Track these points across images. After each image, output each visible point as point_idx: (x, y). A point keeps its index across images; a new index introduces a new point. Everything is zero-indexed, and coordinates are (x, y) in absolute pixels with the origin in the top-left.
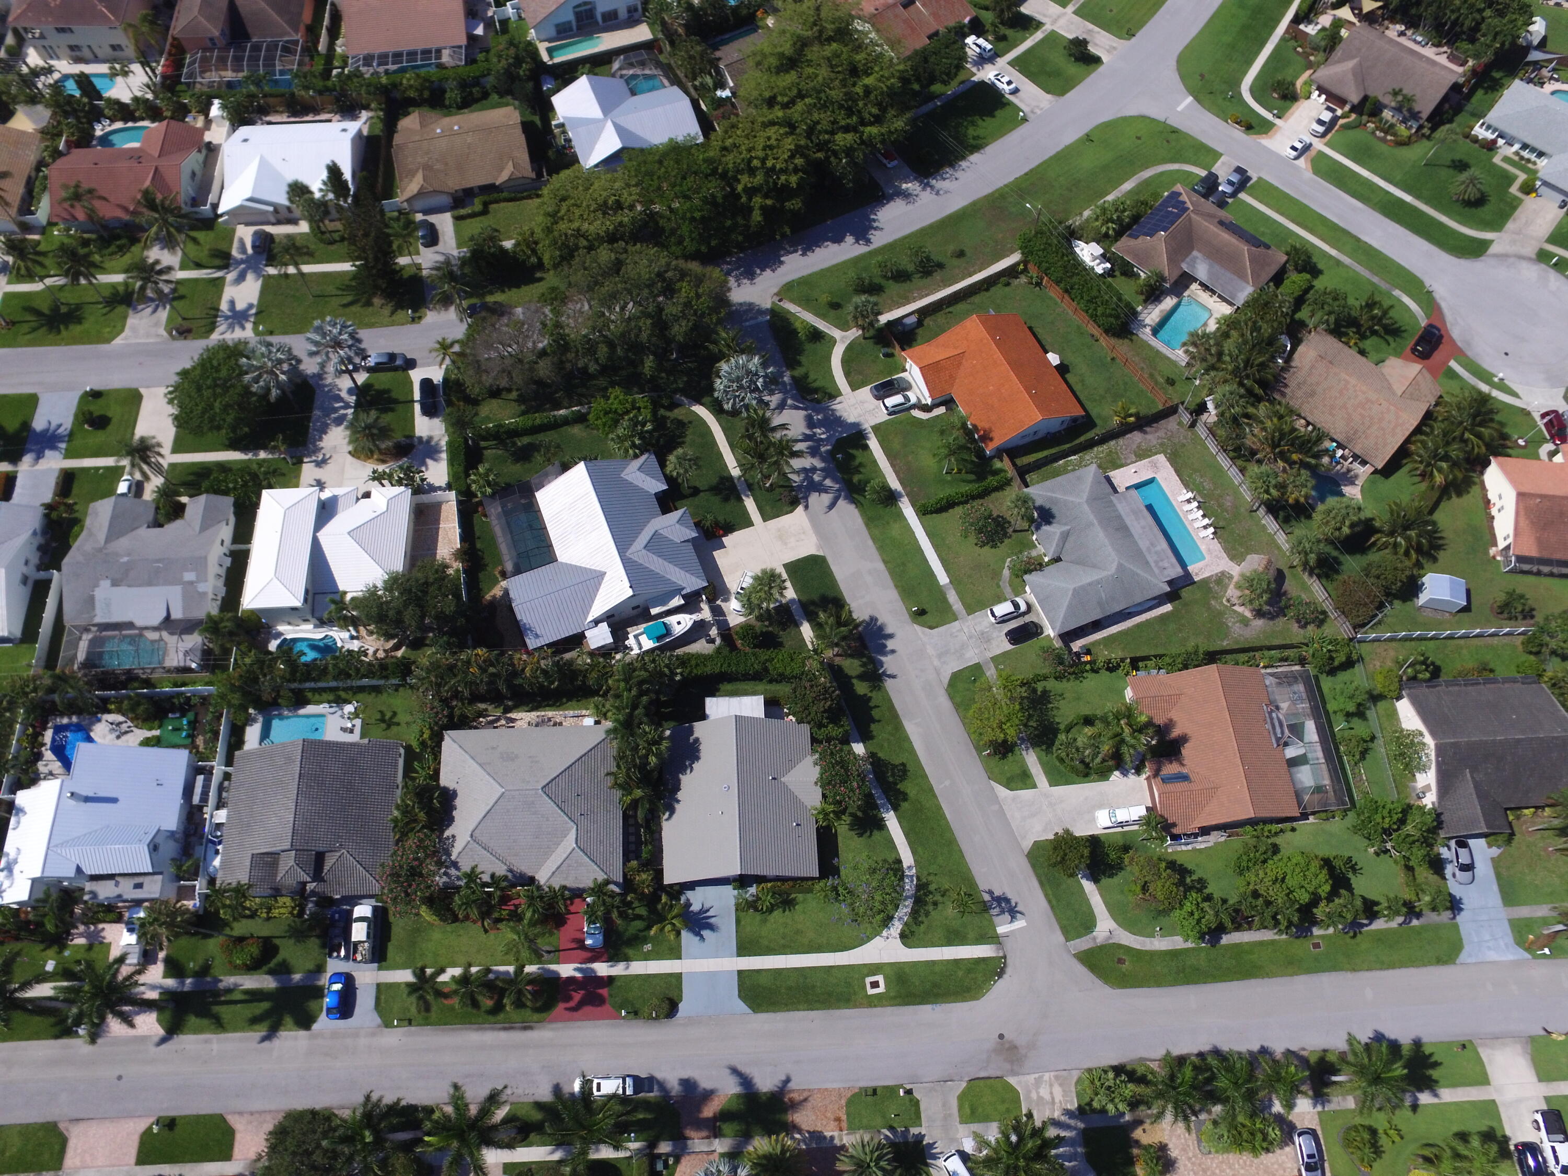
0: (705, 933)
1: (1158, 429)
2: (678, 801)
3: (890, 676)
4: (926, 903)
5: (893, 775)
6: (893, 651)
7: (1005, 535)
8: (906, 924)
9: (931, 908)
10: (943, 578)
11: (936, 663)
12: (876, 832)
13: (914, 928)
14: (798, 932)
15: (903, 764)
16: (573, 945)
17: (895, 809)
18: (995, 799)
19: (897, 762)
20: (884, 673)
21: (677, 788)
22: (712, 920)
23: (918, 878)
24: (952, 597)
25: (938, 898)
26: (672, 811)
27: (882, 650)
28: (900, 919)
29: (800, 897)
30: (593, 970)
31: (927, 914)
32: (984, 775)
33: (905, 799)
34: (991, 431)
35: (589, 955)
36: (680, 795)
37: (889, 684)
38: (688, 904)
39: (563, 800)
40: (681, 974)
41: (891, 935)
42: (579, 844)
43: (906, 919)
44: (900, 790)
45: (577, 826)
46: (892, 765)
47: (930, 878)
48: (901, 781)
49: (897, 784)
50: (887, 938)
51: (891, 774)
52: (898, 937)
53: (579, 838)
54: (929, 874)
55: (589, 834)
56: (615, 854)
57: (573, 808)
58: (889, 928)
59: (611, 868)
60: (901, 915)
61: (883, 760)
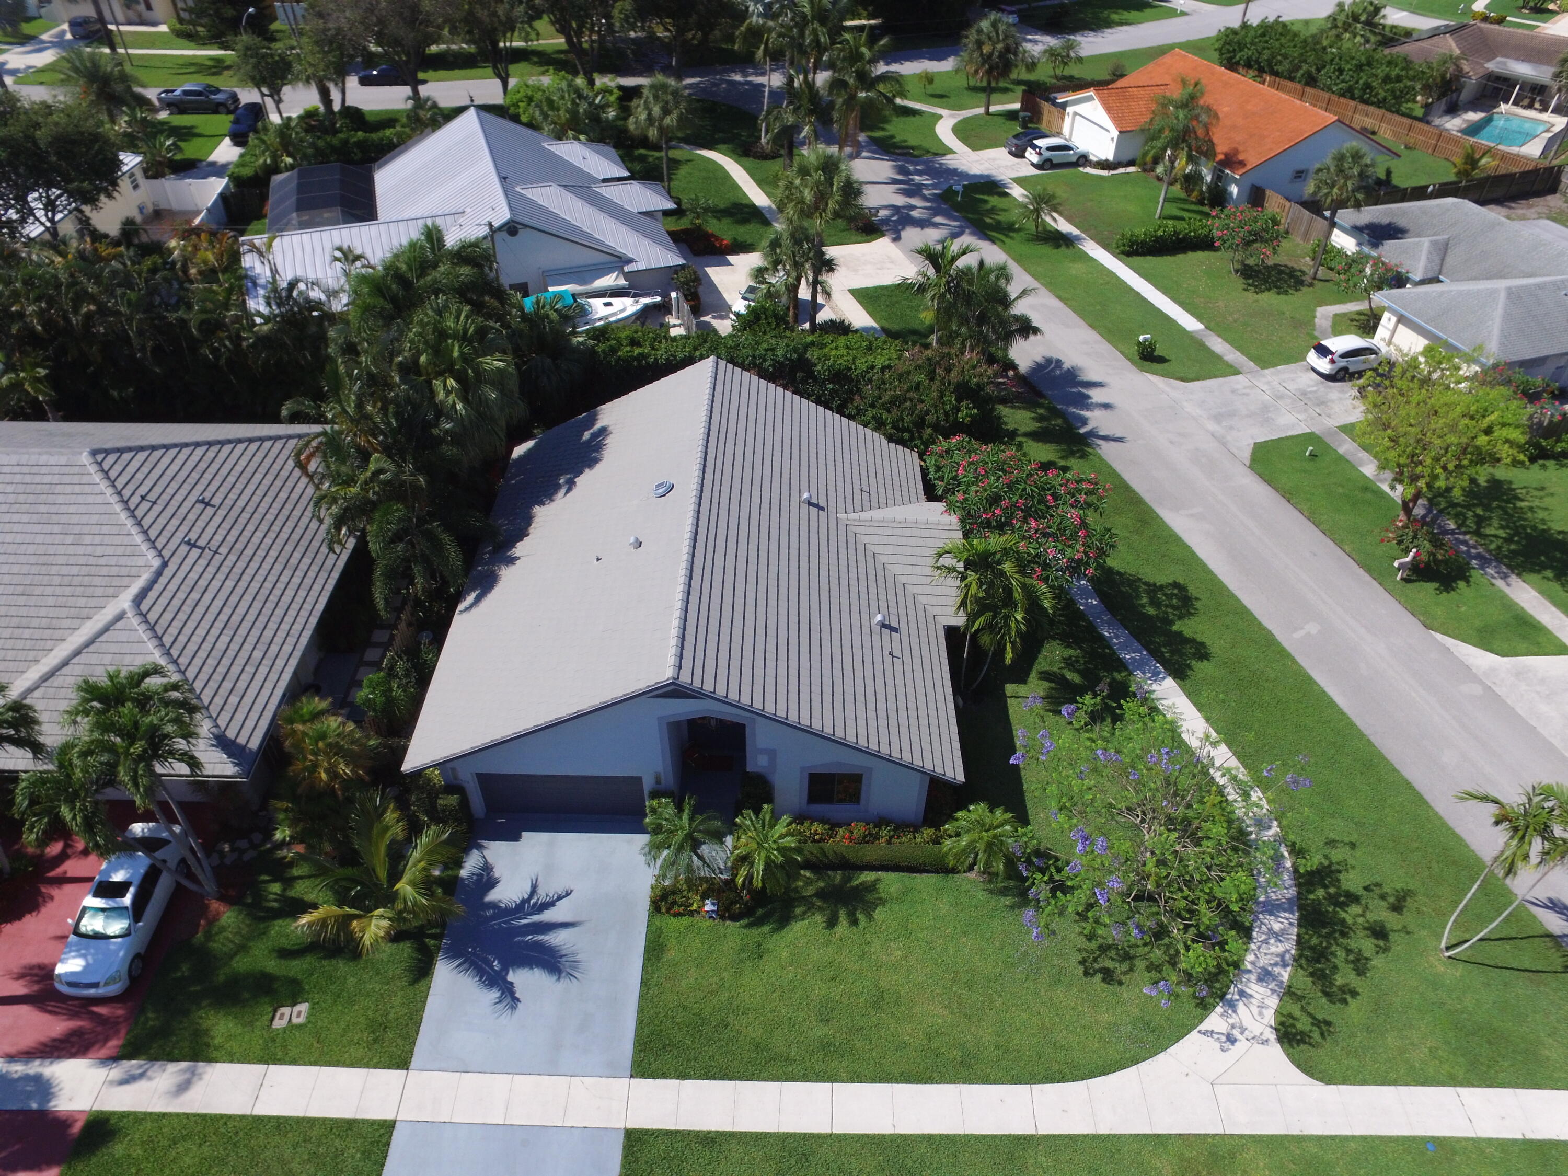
0: (519, 978)
1: (1531, 207)
2: (512, 561)
3: (1106, 438)
4: (1345, 931)
5: (1154, 602)
6: (1106, 406)
7: (1302, 283)
8: (1289, 993)
9: (1367, 945)
10: (1189, 323)
11: (1212, 426)
13: (1323, 1008)
14: (878, 1000)
15: (1175, 585)
16: (19, 988)
17: (1179, 673)
18: (1465, 671)
19: (1161, 579)
20: (1093, 434)
21: (521, 533)
22: (556, 939)
23: (1297, 852)
24: (1217, 345)
25: (1380, 913)
27: (1083, 401)
28: (1265, 976)
29: (891, 882)
30: (43, 1087)
31: (1360, 965)
32: (1411, 624)
33: (1203, 656)
34: (1236, 152)
35: (57, 1026)
36: (520, 549)
37: (1106, 450)
38: (486, 879)
39: (152, 497)
40: (389, 1127)
41: (1243, 1030)
42: (144, 607)
43: (1285, 975)
44: (1179, 634)
45: (165, 564)
46: (1146, 584)
47: (1337, 855)
48: (1180, 618)
49: (1172, 623)
50: (1231, 1040)
51: (1144, 600)
52: (1272, 1036)
53: (152, 595)
54: (1331, 843)
55: (195, 596)
56: (263, 670)
57: (175, 522)
58: (1232, 1005)
59: (234, 700)
60: (1263, 962)
61: (1119, 573)
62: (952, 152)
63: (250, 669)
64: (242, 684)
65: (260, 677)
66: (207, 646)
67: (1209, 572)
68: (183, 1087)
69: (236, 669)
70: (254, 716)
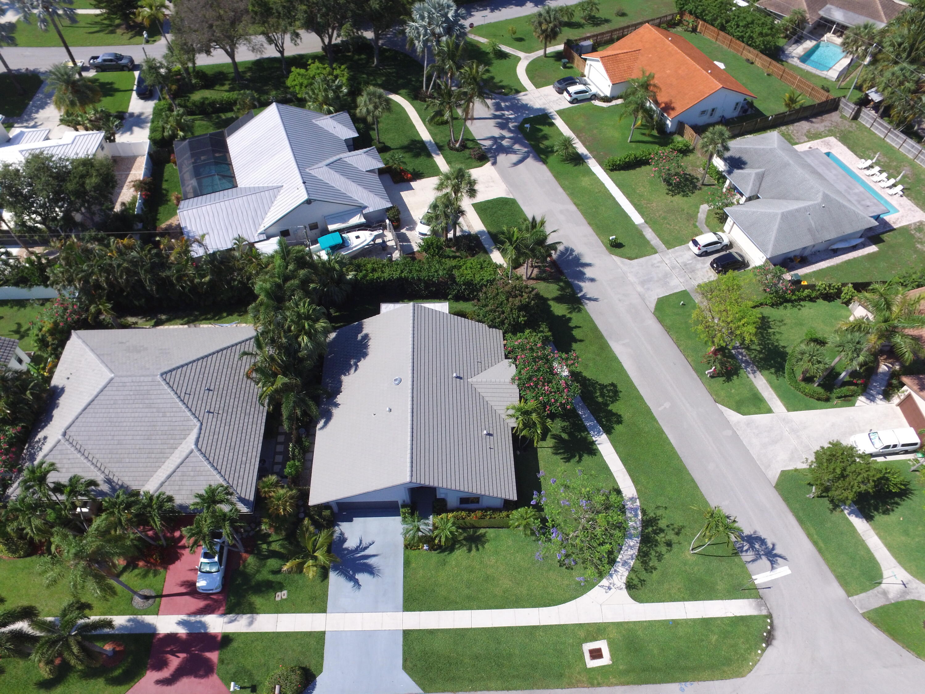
0: (360, 577)
2: (337, 405)
3: (590, 299)
4: (656, 543)
5: (602, 395)
6: (592, 280)
7: (695, 187)
8: (633, 570)
9: (663, 549)
10: (637, 219)
11: (639, 289)
12: (586, 457)
13: (644, 575)
14: (487, 579)
15: (613, 385)
16: (182, 590)
17: (608, 431)
18: (727, 424)
19: (606, 382)
20: (584, 297)
21: (338, 391)
22: (371, 561)
23: (644, 512)
24: (649, 234)
25: (671, 536)
26: (328, 416)
27: (581, 276)
28: (625, 563)
29: (491, 533)
30: (203, 625)
31: (660, 557)
32: (709, 399)
33: (620, 422)
34: (671, 102)
35: (201, 603)
36: (340, 399)
37: (589, 307)
38: (342, 539)
39: (188, 392)
40: (324, 633)
41: (614, 585)
42: (199, 446)
43: (632, 563)
44: (611, 411)
45: (202, 424)
46: (600, 385)
47: (659, 512)
48: (612, 402)
49: (608, 405)
50: (609, 588)
51: (598, 394)
52: (624, 586)
53: (201, 439)
54: (658, 507)
55: (216, 437)
56: (248, 465)
57: (200, 402)
58: (611, 575)
59: (240, 481)
60: (625, 558)
61: (589, 380)
62: (525, 90)
63: (243, 466)
64: (242, 473)
65: (247, 469)
66: (225, 459)
67: (628, 376)
68: (251, 623)
69: (238, 467)
70: (249, 486)
